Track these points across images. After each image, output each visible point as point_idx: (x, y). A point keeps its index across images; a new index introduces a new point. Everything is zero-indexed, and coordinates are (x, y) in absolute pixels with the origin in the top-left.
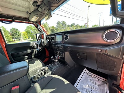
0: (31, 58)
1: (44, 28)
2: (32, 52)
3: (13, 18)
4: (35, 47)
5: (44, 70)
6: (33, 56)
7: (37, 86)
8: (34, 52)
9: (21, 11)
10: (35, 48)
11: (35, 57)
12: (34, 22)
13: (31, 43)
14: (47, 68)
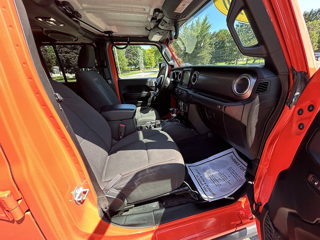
0: (146, 105)
1: (174, 53)
2: (148, 96)
3: (128, 40)
4: (153, 88)
5: (155, 124)
6: (149, 104)
7: (141, 133)
8: (152, 97)
9: (138, 27)
10: (153, 90)
11: (151, 106)
12: (156, 42)
13: (149, 80)
14: (159, 122)
